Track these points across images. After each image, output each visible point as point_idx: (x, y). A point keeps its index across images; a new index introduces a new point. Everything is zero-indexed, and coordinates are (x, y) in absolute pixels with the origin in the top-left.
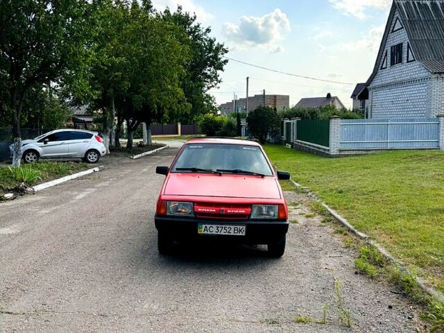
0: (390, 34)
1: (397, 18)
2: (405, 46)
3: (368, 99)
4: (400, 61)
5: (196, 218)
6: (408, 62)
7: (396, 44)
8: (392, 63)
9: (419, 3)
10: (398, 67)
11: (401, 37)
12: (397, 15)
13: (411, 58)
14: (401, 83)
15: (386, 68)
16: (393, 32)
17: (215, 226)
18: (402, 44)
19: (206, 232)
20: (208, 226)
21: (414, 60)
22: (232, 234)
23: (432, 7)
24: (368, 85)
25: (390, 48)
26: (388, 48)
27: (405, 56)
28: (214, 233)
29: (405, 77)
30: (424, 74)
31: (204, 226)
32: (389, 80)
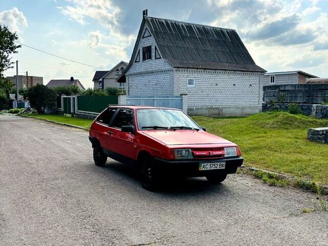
0: (141, 39)
1: (147, 29)
2: (153, 48)
3: (125, 82)
4: (150, 57)
5: (194, 160)
6: (156, 59)
7: (146, 46)
8: (144, 59)
9: (158, 21)
10: (148, 62)
11: (151, 42)
12: (146, 26)
13: (158, 57)
14: (152, 72)
15: (139, 62)
16: (143, 38)
17: (209, 164)
18: (150, 47)
19: (204, 169)
20: (205, 164)
21: (161, 58)
22: (218, 168)
23: (166, 25)
24: (126, 73)
25: (142, 48)
26: (140, 48)
27: (153, 54)
28: (208, 169)
29: (154, 69)
30: (168, 67)
31: (203, 165)
32: (142, 70)
